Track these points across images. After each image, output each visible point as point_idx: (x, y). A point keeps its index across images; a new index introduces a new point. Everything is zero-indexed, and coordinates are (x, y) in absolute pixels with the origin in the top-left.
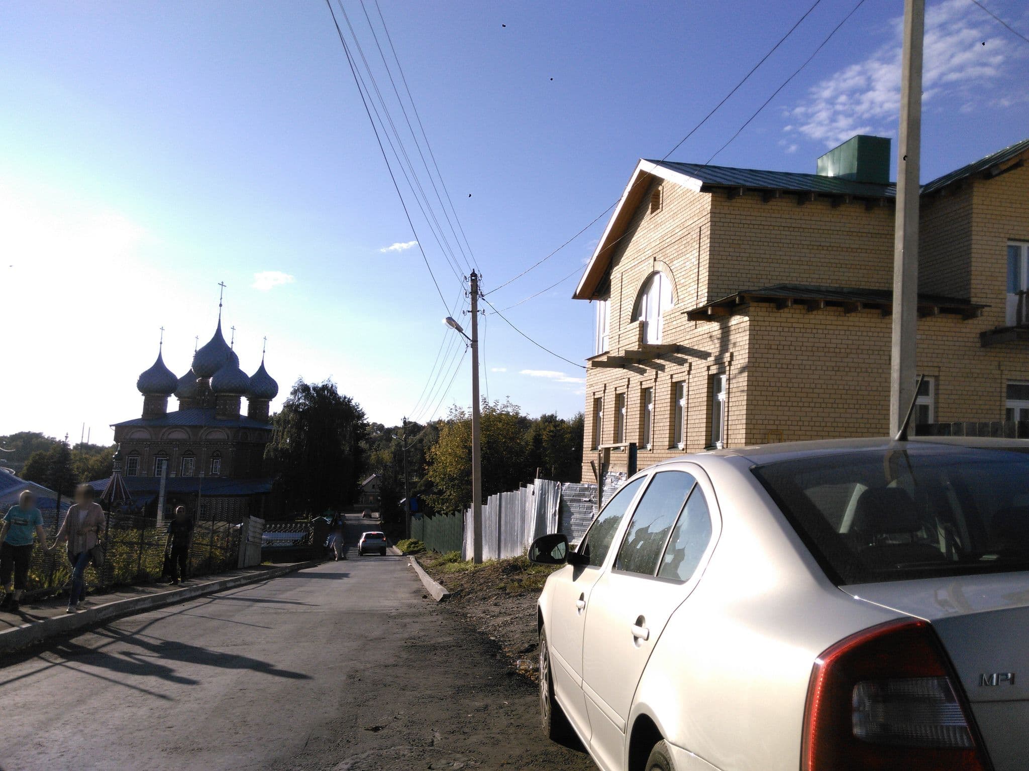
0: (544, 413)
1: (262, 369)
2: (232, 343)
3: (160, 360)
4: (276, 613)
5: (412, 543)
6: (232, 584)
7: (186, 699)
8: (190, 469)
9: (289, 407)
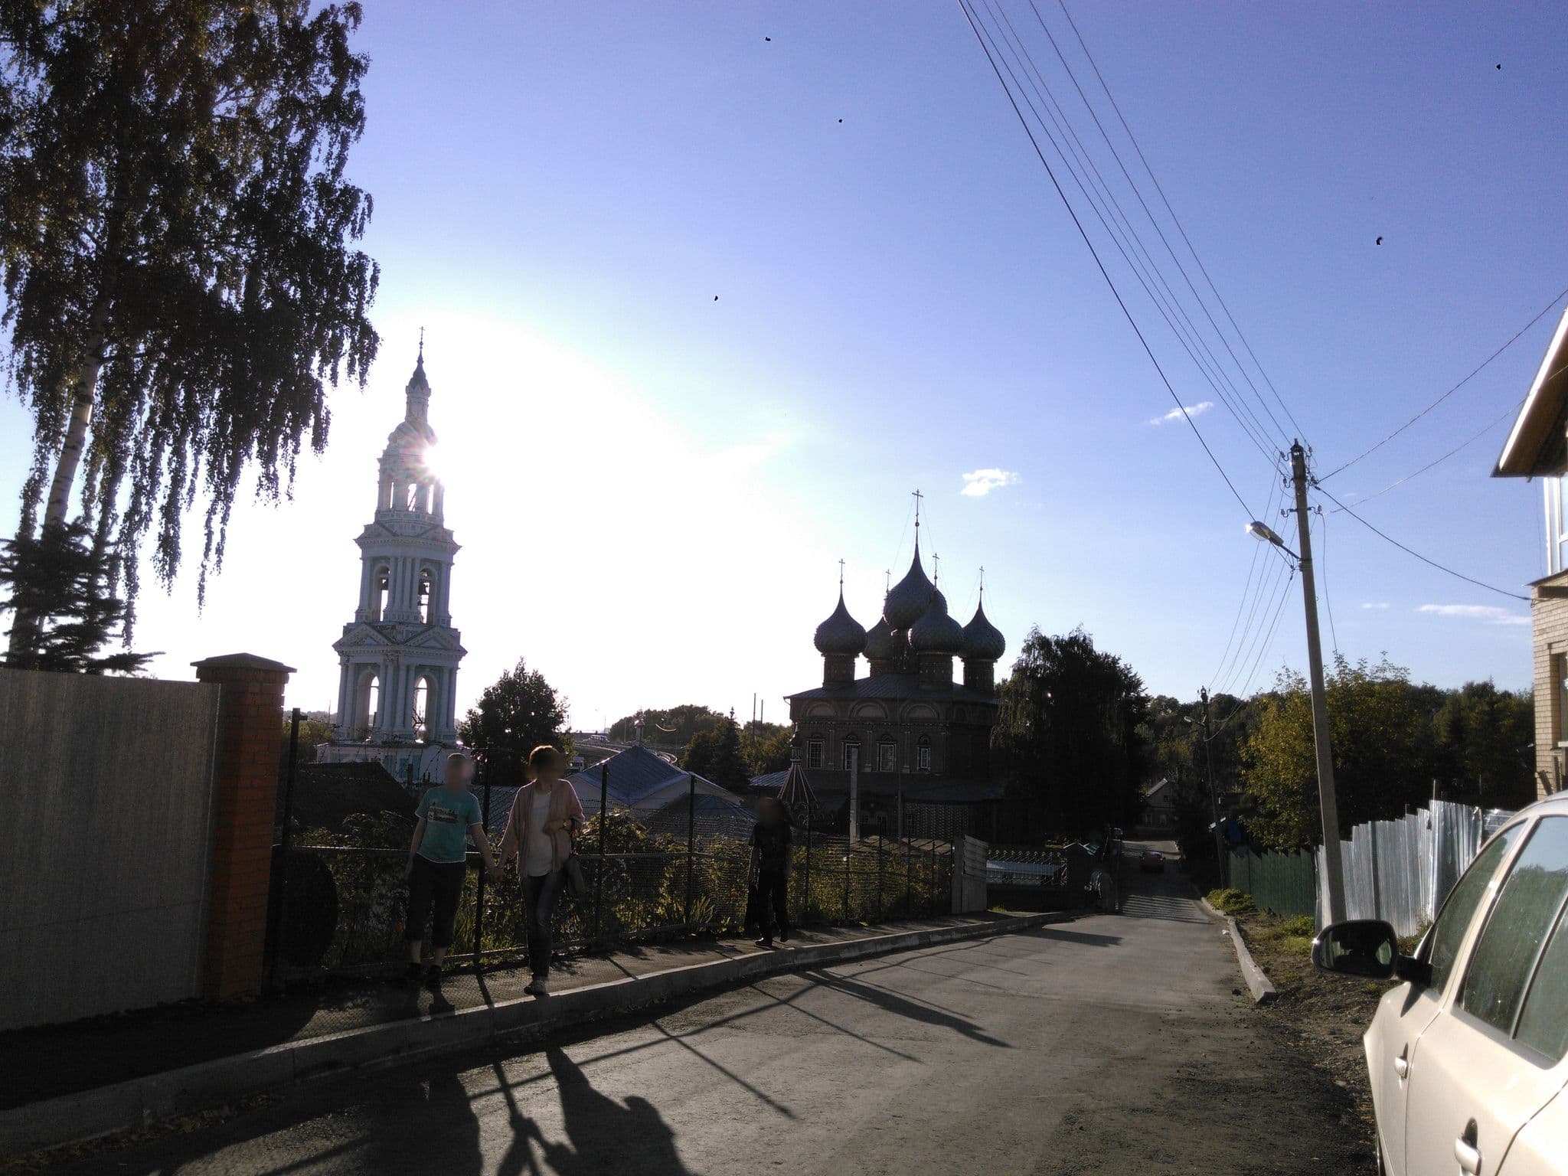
0: (1470, 681)
1: (979, 614)
2: (936, 578)
3: (841, 607)
4: (986, 993)
5: (1231, 896)
6: (938, 938)
7: (814, 1119)
8: (890, 760)
9: (1020, 670)
